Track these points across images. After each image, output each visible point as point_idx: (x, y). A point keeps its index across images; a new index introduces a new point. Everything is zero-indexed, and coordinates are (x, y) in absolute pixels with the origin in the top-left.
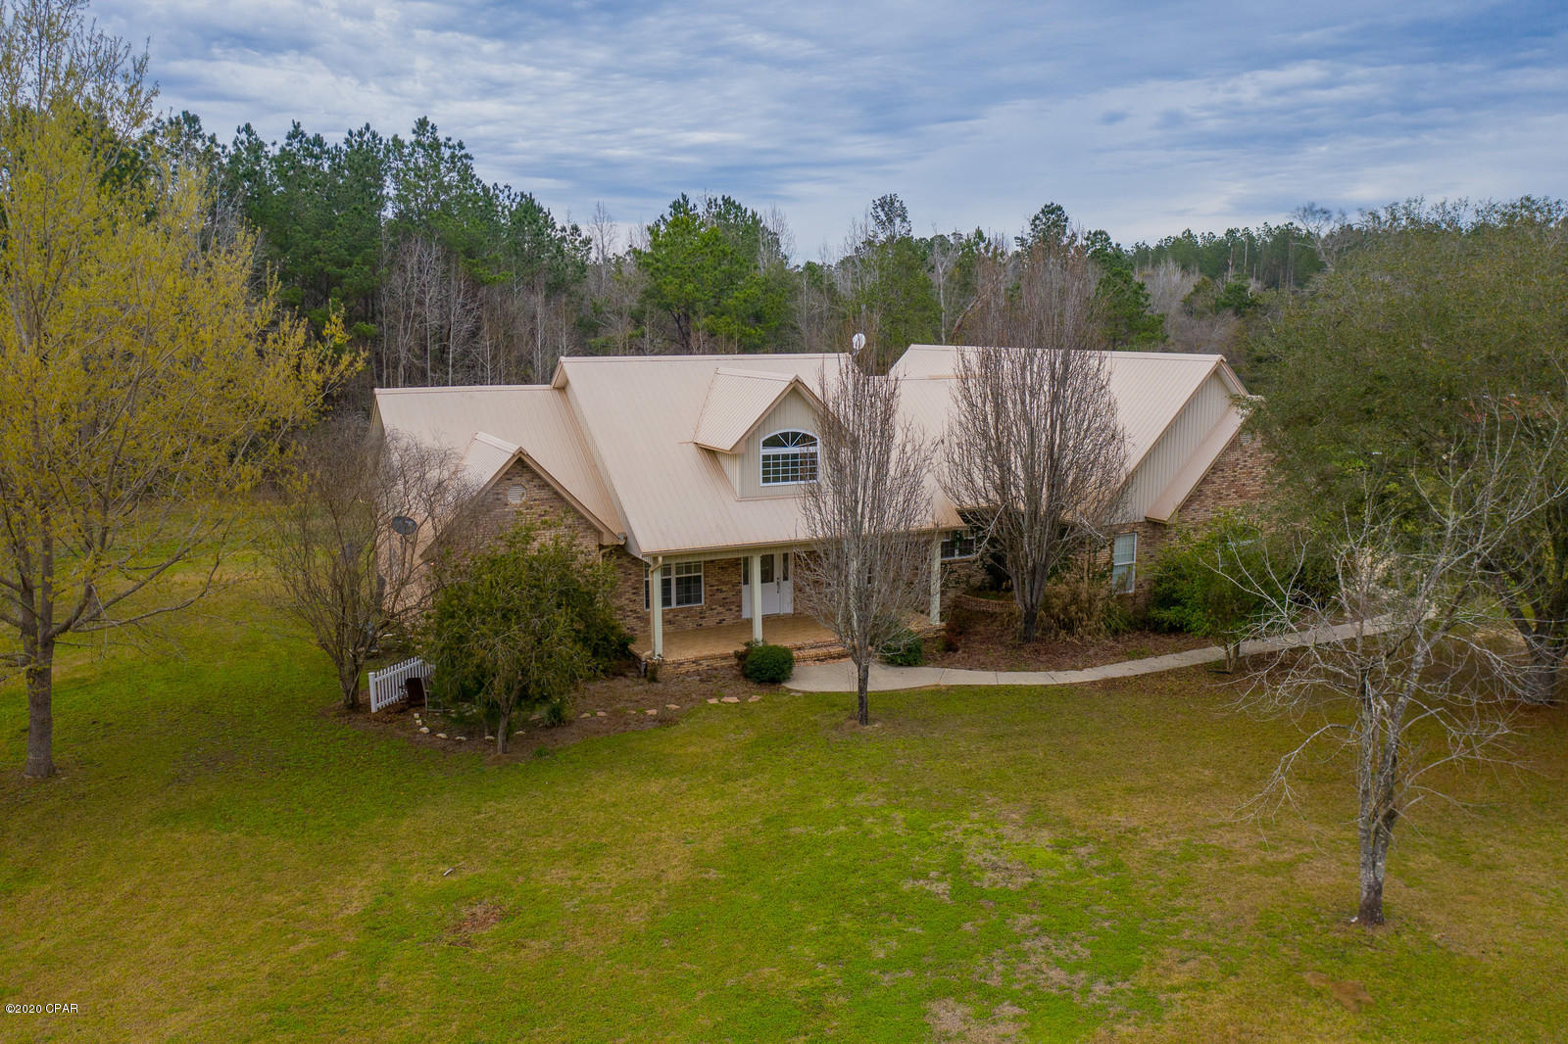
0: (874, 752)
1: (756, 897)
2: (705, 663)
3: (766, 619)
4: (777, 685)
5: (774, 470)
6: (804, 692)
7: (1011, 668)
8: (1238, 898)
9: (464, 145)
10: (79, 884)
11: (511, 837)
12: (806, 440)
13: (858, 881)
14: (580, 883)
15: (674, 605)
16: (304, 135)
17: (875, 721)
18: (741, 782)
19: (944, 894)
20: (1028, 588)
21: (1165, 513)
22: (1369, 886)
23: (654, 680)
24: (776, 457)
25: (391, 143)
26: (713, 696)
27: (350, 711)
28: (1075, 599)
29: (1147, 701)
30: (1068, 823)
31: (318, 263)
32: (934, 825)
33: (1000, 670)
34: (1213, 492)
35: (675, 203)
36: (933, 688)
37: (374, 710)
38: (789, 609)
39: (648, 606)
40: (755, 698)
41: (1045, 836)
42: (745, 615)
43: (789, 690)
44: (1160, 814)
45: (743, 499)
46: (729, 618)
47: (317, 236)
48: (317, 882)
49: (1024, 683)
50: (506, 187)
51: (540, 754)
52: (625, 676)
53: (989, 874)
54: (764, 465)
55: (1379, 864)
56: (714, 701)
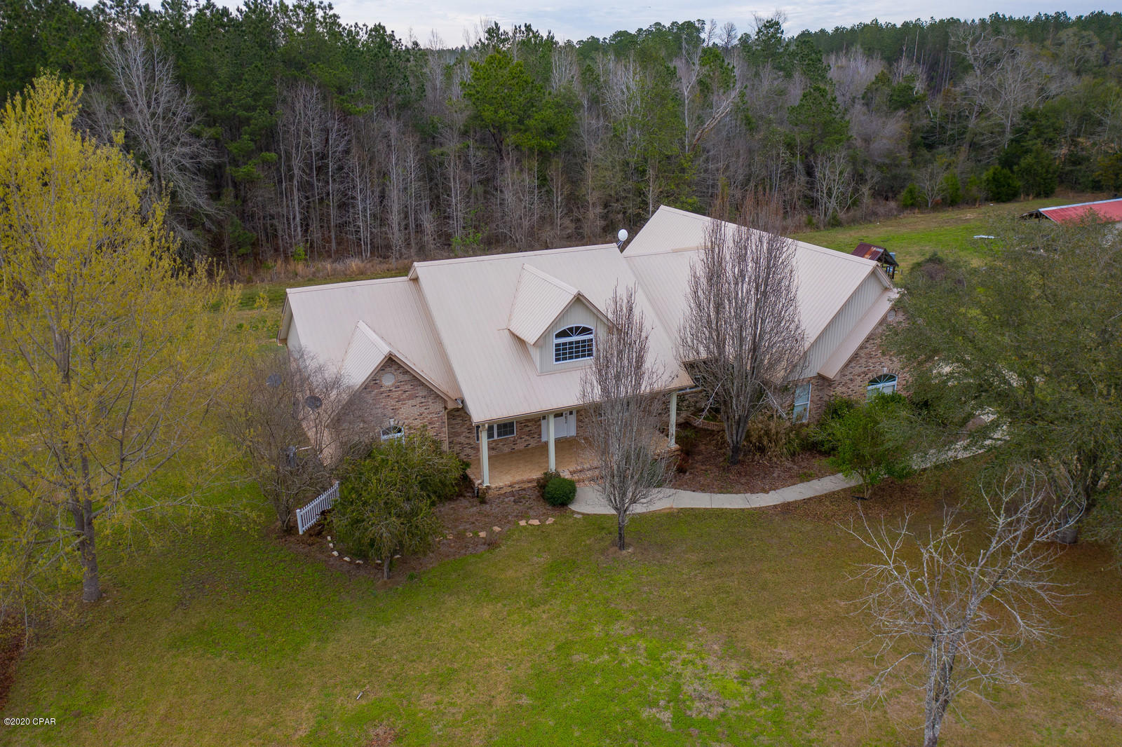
0: (628, 578)
1: (551, 723)
2: (517, 486)
3: (557, 441)
4: (565, 508)
5: (563, 353)
6: (583, 514)
7: (722, 490)
8: (850, 731)
9: (333, 6)
10: (133, 707)
11: (397, 661)
12: (586, 330)
13: (615, 709)
14: (442, 707)
15: (496, 437)
16: (214, 6)
17: (630, 545)
18: (542, 608)
19: (668, 722)
20: (734, 432)
21: (831, 373)
22: (930, 739)
23: (483, 502)
24: (564, 344)
25: (278, 5)
26: (522, 518)
27: (286, 534)
28: (767, 433)
29: (809, 527)
30: (749, 655)
31: (232, 109)
32: (664, 655)
33: (714, 492)
34: (865, 354)
35: (489, 29)
36: (668, 511)
37: (301, 533)
38: (573, 433)
39: (478, 439)
40: (550, 521)
41: (734, 668)
42: (544, 439)
43: (573, 512)
44: (808, 647)
45: (542, 373)
46: (533, 443)
47: (230, 87)
48: (279, 704)
49: (729, 507)
50: (364, 25)
51: (412, 577)
52: (465, 497)
53: (697, 704)
54: (556, 350)
55: (936, 726)
56: (523, 523)
